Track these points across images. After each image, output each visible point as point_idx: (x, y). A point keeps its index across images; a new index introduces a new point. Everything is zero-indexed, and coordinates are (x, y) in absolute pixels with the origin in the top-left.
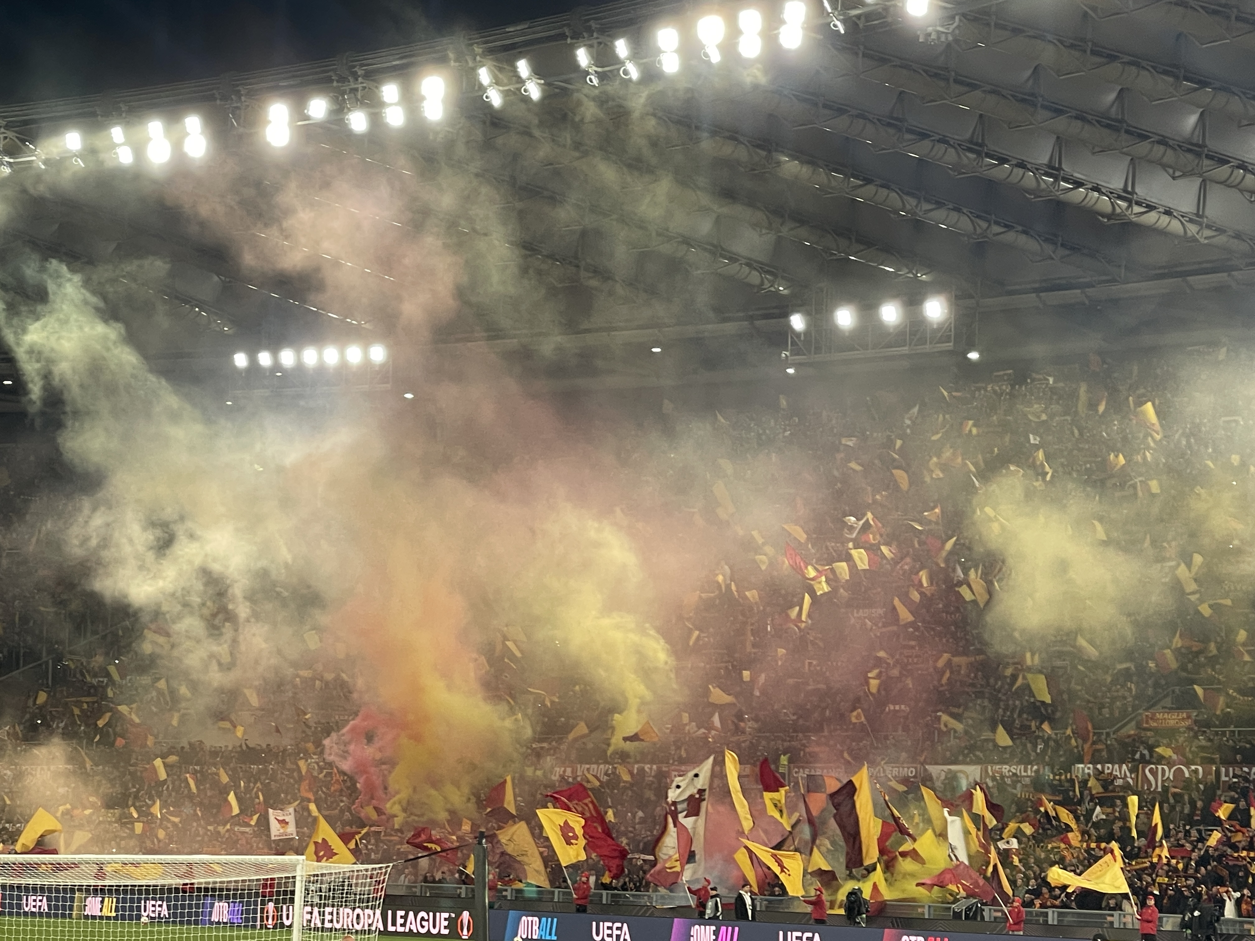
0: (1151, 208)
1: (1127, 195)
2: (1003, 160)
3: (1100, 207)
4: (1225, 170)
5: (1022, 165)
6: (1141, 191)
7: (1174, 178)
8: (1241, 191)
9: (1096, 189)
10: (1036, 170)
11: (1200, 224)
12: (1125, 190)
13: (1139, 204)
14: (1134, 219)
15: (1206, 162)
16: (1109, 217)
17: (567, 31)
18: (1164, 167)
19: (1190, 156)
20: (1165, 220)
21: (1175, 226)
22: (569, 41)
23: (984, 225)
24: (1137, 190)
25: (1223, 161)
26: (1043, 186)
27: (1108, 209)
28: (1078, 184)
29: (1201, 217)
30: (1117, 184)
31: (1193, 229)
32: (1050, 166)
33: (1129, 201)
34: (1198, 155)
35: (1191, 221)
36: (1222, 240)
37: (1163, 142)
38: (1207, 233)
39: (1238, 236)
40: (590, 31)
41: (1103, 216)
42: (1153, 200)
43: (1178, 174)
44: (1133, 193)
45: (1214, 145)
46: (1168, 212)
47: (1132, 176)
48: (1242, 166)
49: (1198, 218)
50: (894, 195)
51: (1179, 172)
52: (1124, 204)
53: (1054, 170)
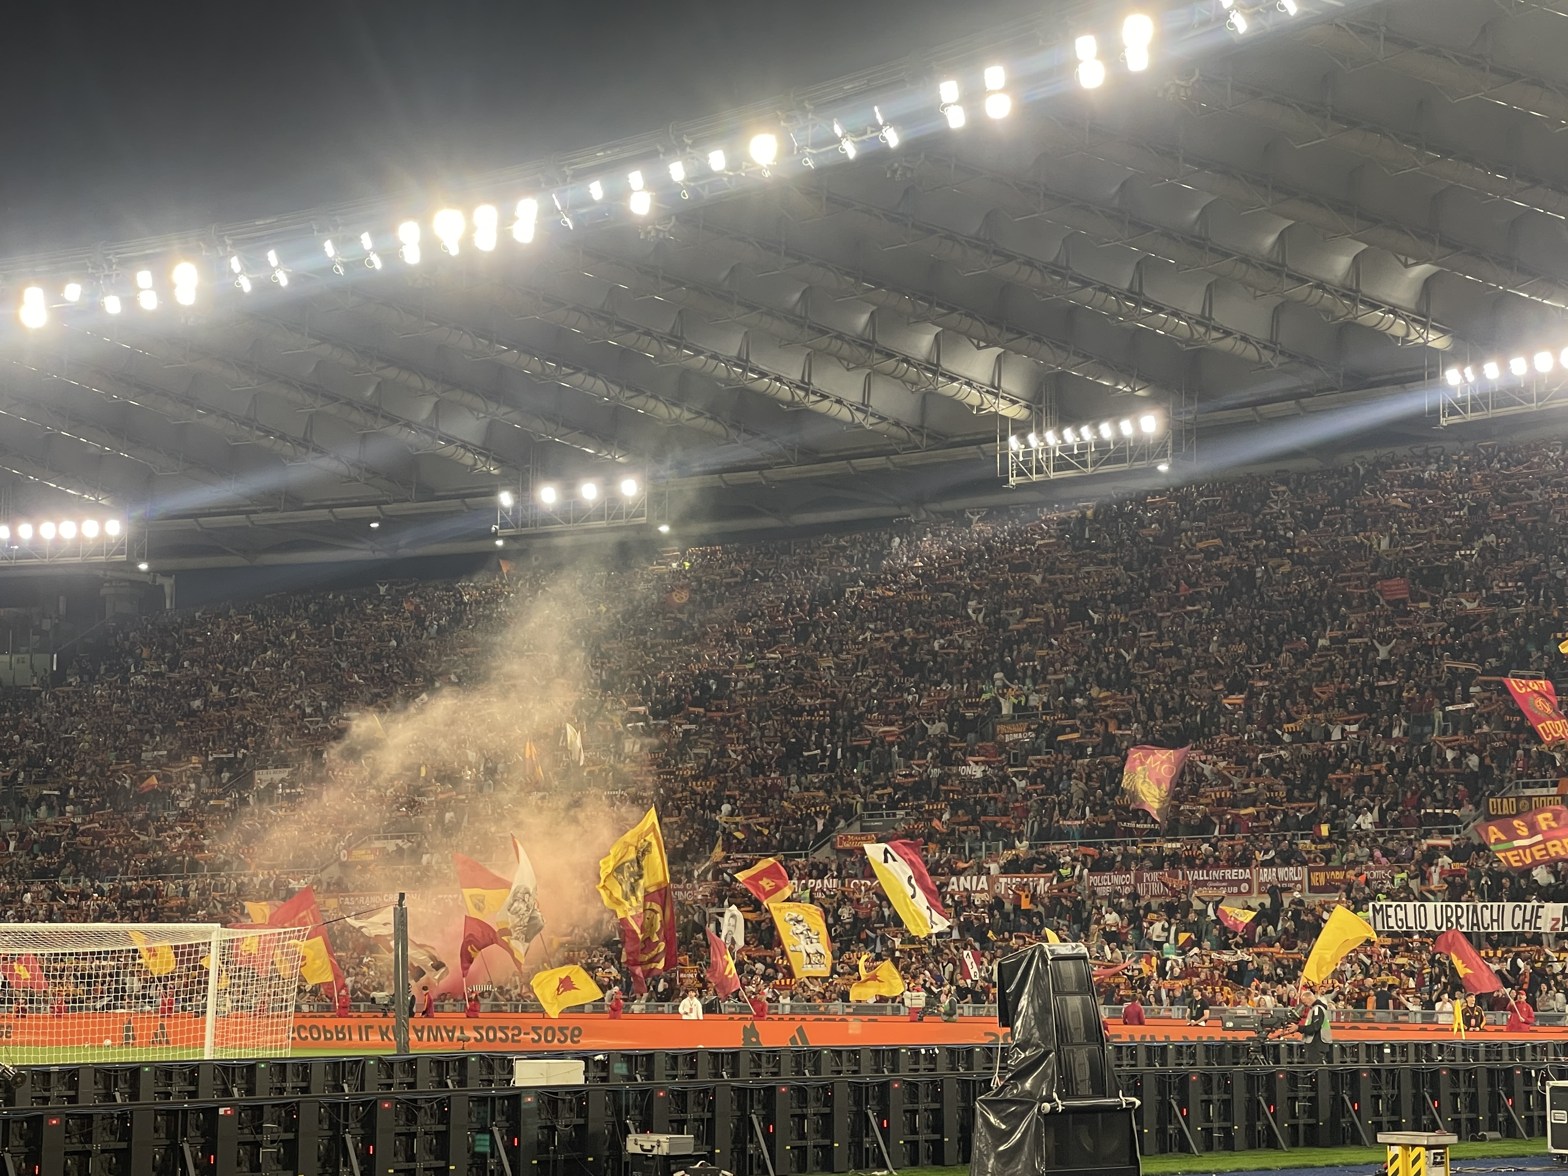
0: (824, 397)
1: (805, 386)
2: (699, 352)
3: (780, 395)
4: (891, 364)
5: (715, 357)
6: (817, 383)
7: (848, 370)
8: (904, 382)
9: (778, 379)
10: (727, 361)
11: (865, 412)
12: (803, 381)
13: (815, 393)
14: (810, 407)
15: (876, 356)
16: (789, 404)
17: (313, 225)
18: (840, 359)
19: (863, 351)
20: (837, 407)
21: (845, 414)
22: (316, 234)
23: (677, 411)
24: (813, 381)
25: (890, 355)
26: (733, 375)
27: (789, 397)
28: (763, 375)
29: (868, 406)
30: (796, 376)
31: (859, 416)
32: (739, 358)
33: (807, 391)
34: (869, 349)
35: (858, 409)
36: (883, 426)
37: (840, 336)
38: (872, 420)
39: (897, 424)
40: (336, 226)
41: (783, 403)
42: (826, 390)
43: (851, 365)
44: (809, 383)
45: (883, 341)
46: (839, 401)
47: (809, 369)
48: (906, 360)
49: (864, 407)
50: (599, 383)
51: (851, 364)
52: (802, 394)
53: (743, 362)
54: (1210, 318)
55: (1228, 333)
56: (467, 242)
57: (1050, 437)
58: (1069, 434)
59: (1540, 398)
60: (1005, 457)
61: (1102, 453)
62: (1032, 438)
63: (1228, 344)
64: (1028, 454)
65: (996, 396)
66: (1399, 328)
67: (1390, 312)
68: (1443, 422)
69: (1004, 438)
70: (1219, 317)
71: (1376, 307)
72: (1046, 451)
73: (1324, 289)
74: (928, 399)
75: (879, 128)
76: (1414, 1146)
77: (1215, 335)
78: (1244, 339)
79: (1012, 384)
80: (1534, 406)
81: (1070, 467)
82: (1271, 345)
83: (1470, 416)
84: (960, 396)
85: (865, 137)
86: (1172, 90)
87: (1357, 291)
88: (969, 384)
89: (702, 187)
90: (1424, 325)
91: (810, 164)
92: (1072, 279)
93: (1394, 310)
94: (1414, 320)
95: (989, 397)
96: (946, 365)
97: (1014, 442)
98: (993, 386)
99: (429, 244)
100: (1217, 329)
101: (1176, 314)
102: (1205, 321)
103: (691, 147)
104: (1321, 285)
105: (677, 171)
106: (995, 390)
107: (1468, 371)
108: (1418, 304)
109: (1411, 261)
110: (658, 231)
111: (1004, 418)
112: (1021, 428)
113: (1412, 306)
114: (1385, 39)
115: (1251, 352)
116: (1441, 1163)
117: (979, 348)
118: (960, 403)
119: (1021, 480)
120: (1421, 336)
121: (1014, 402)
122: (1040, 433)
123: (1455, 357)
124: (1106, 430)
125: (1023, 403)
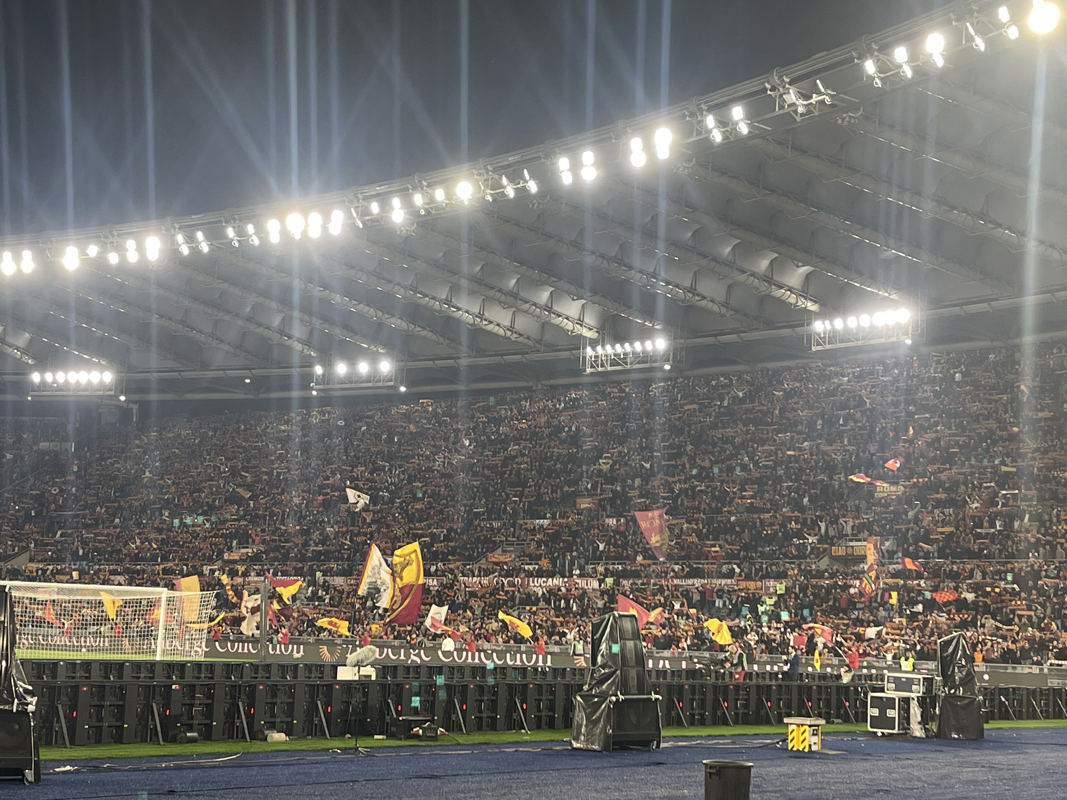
0: (491, 322)
1: (481, 316)
2: (425, 296)
3: (467, 320)
4: (527, 306)
5: (434, 298)
6: (486, 314)
7: (504, 308)
8: (533, 316)
9: (467, 312)
10: (440, 301)
11: (512, 331)
12: (479, 313)
13: (486, 320)
14: (483, 327)
15: (519, 302)
16: (471, 325)
17: (222, 219)
18: (500, 302)
19: (512, 299)
20: (497, 328)
21: (501, 332)
22: (224, 224)
23: (413, 326)
25: (526, 302)
26: (443, 309)
27: (472, 322)
28: (459, 309)
29: (513, 328)
30: (476, 310)
31: (509, 333)
32: (446, 299)
33: (481, 319)
34: (516, 298)
35: (508, 329)
36: (521, 339)
37: (500, 291)
38: (515, 336)
39: (528, 338)
40: (235, 220)
41: (469, 324)
42: (492, 319)
44: (483, 315)
45: (523, 294)
46: (498, 325)
47: (483, 307)
48: (535, 304)
49: (511, 329)
50: (372, 310)
51: (505, 305)
52: (479, 320)
53: (448, 302)
54: (695, 289)
55: (704, 298)
56: (304, 233)
57: (608, 348)
58: (618, 346)
59: (864, 338)
60: (584, 358)
61: (636, 358)
62: (599, 348)
63: (704, 303)
64: (596, 357)
65: (581, 325)
66: (792, 299)
67: (788, 290)
68: (814, 349)
69: (584, 348)
70: (699, 289)
71: (781, 288)
72: (606, 356)
73: (755, 277)
74: (545, 325)
75: (527, 182)
76: (802, 725)
77: (697, 298)
78: (712, 301)
79: (589, 319)
80: (860, 343)
81: (619, 364)
82: (725, 305)
83: (828, 347)
84: (562, 325)
85: (519, 186)
86: (681, 169)
87: (772, 278)
88: (567, 319)
89: (432, 209)
90: (805, 298)
91: (489, 198)
92: (624, 266)
93: (790, 289)
94: (800, 295)
95: (578, 326)
96: (555, 308)
97: (589, 351)
98: (580, 320)
99: (284, 233)
100: (698, 295)
101: (677, 286)
102: (692, 290)
103: (427, 187)
104: (753, 275)
105: (418, 199)
106: (580, 322)
107: (827, 322)
108: (802, 287)
109: (800, 264)
110: (407, 230)
111: (585, 338)
112: (594, 343)
113: (800, 288)
114: (792, 148)
115: (715, 308)
116: (816, 735)
117: (573, 300)
118: (562, 328)
119: (593, 370)
120: (804, 303)
121: (590, 329)
122: (603, 346)
123: (821, 315)
124: (638, 346)
125: (595, 330)
